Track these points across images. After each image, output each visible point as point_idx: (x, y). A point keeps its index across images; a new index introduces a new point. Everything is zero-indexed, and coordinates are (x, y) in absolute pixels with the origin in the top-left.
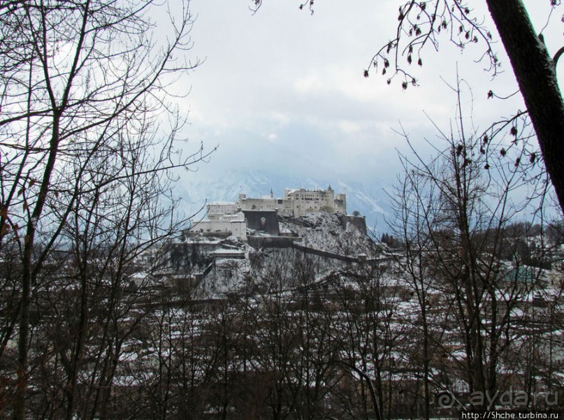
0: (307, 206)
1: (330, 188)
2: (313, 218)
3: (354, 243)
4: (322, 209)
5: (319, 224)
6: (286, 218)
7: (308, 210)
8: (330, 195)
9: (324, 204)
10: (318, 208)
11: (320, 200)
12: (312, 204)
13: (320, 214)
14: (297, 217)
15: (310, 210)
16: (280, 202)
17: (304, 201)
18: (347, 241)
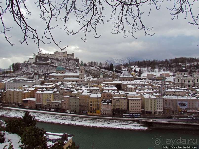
0: (59, 56)
1: (66, 51)
2: (60, 58)
3: (69, 65)
4: (64, 56)
5: (61, 60)
6: (52, 58)
7: (59, 57)
8: (66, 53)
9: (64, 55)
10: (62, 56)
11: (63, 54)
12: (61, 55)
13: (62, 58)
14: (55, 58)
15: (60, 57)
16: (50, 54)
17: (57, 54)
18: (67, 64)
